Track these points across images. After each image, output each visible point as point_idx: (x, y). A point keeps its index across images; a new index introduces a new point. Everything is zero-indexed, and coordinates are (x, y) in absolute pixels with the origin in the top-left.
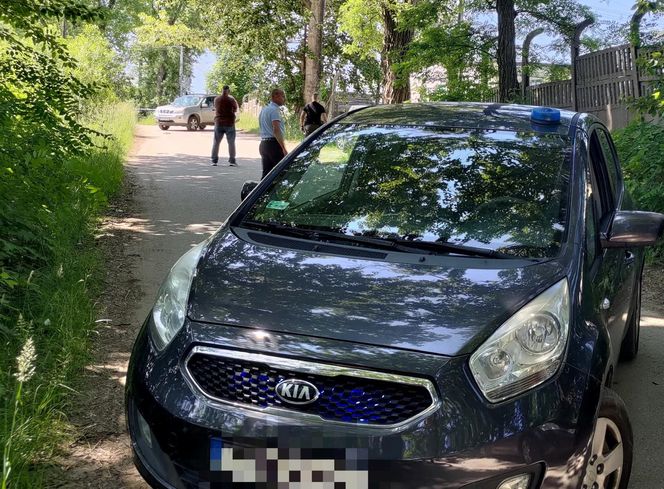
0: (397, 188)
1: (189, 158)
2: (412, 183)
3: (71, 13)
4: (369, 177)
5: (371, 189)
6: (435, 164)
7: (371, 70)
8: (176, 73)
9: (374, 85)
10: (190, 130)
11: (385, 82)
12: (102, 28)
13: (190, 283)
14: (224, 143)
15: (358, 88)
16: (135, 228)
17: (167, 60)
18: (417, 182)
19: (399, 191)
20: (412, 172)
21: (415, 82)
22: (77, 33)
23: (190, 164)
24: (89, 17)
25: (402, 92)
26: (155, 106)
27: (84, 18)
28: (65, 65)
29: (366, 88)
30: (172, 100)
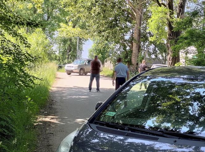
0: (170, 105)
1: (79, 88)
2: (177, 103)
3: (29, 24)
4: (158, 100)
5: (158, 105)
6: (188, 94)
7: (163, 48)
8: (75, 49)
9: (164, 55)
10: (80, 75)
11: (168, 54)
12: (44, 29)
13: (69, 149)
14: (95, 81)
15: (156, 56)
16: (52, 121)
17: (72, 43)
18: (179, 103)
19: (171, 107)
20: (177, 98)
21: (182, 54)
22: (33, 32)
23: (79, 91)
24: (37, 26)
25: (176, 59)
26: (65, 64)
27: (35, 26)
28: (26, 47)
29: (160, 56)
30: (73, 61)
